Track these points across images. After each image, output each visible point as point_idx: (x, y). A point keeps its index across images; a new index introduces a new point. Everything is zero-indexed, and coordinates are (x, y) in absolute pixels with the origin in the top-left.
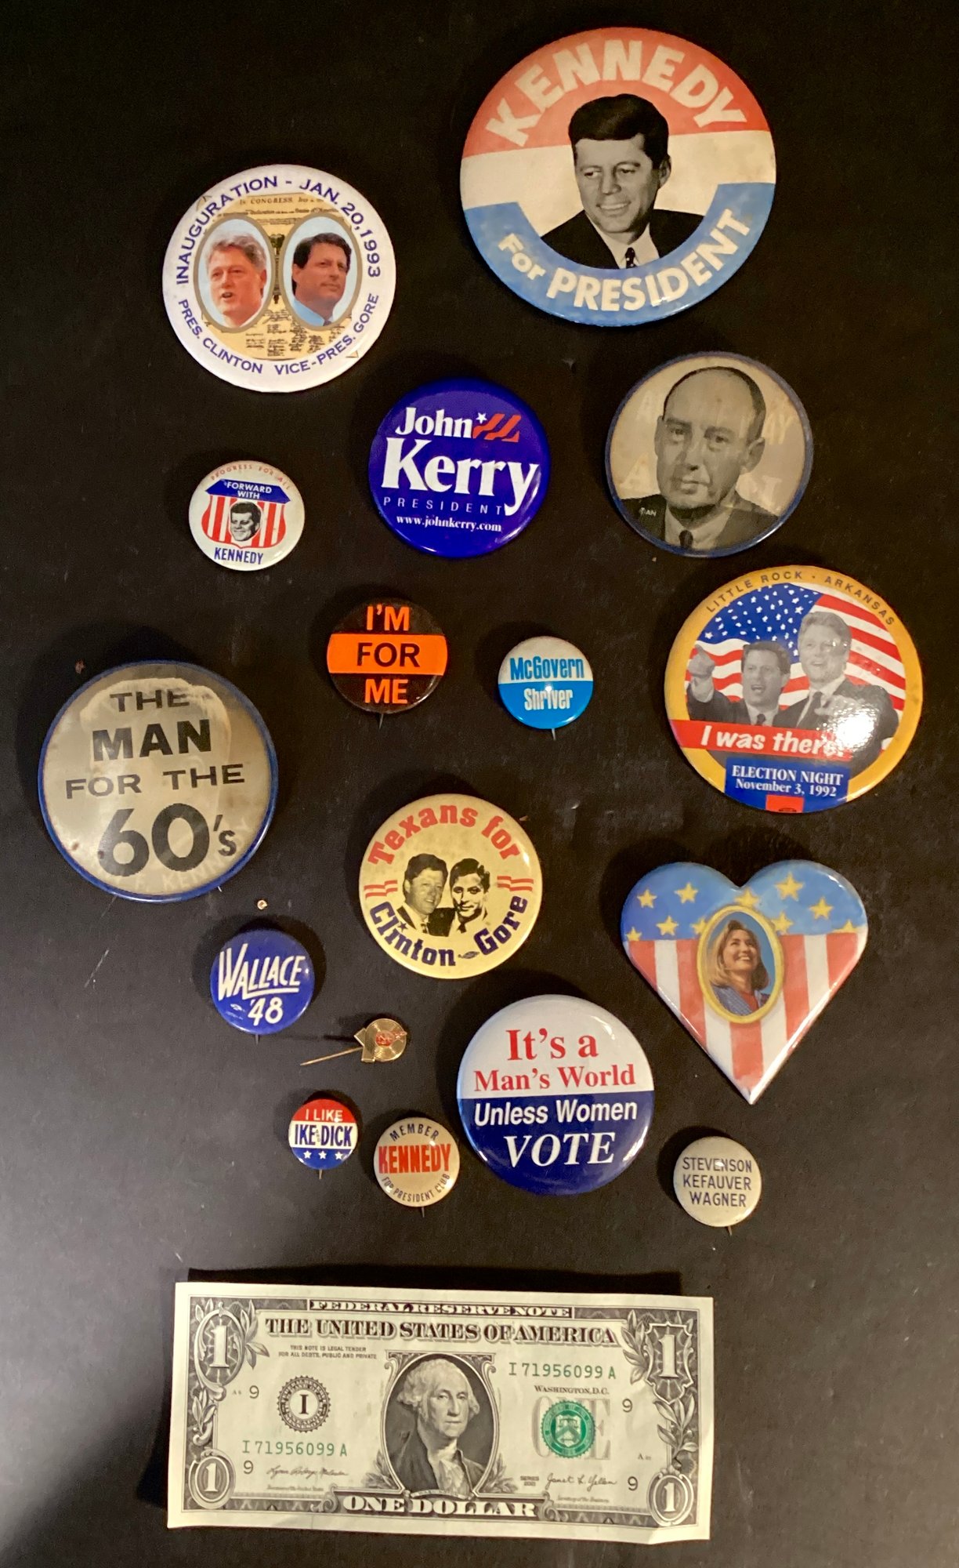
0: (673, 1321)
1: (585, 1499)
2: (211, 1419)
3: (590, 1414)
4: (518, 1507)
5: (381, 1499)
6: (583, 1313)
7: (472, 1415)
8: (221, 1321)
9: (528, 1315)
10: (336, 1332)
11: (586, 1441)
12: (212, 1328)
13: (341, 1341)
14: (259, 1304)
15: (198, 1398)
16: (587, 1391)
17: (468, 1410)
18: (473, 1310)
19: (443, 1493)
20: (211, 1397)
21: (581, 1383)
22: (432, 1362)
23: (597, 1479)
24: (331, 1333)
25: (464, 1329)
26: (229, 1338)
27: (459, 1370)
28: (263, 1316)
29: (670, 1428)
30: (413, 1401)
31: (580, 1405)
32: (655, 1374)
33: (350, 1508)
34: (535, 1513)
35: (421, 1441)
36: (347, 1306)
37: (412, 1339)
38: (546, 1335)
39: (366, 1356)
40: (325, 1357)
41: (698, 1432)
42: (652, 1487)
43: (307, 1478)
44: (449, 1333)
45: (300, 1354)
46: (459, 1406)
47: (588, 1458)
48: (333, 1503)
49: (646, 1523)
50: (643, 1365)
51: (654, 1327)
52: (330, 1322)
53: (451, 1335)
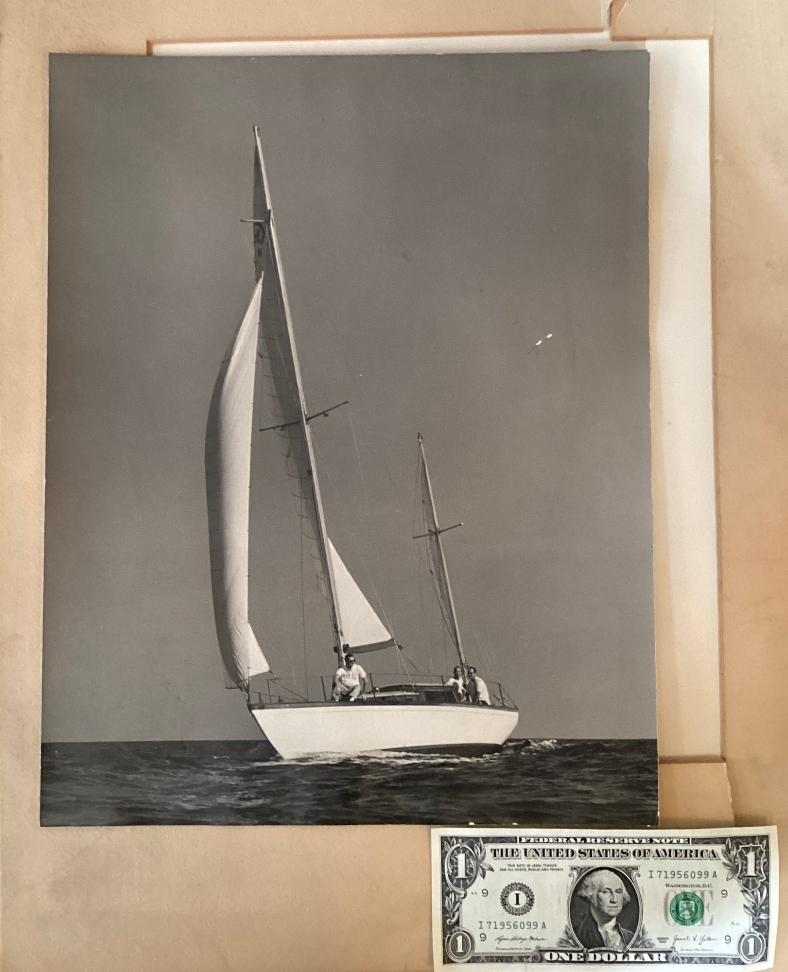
0: (754, 843)
1: (698, 950)
2: (458, 909)
3: (700, 900)
4: (656, 957)
5: (569, 954)
6: (696, 841)
7: (626, 902)
8: (461, 851)
9: (661, 843)
10: (537, 856)
11: (698, 915)
12: (456, 855)
13: (540, 861)
14: (486, 840)
15: (449, 897)
16: (699, 886)
17: (623, 900)
18: (626, 841)
19: (608, 949)
20: (457, 896)
21: (696, 881)
22: (600, 872)
23: (705, 938)
24: (533, 856)
25: (620, 852)
26: (467, 861)
27: (616, 876)
28: (489, 847)
29: (751, 906)
30: (587, 895)
31: (694, 894)
32: (742, 874)
33: (549, 959)
34: (666, 959)
35: (593, 919)
36: (544, 840)
37: (587, 859)
38: (673, 854)
39: (556, 870)
40: (530, 871)
41: (769, 908)
42: (740, 942)
43: (521, 942)
44: (610, 854)
45: (514, 869)
46: (618, 898)
47: (699, 925)
48: (538, 957)
49: (736, 962)
50: (734, 870)
51: (742, 848)
52: (532, 850)
53: (611, 855)
